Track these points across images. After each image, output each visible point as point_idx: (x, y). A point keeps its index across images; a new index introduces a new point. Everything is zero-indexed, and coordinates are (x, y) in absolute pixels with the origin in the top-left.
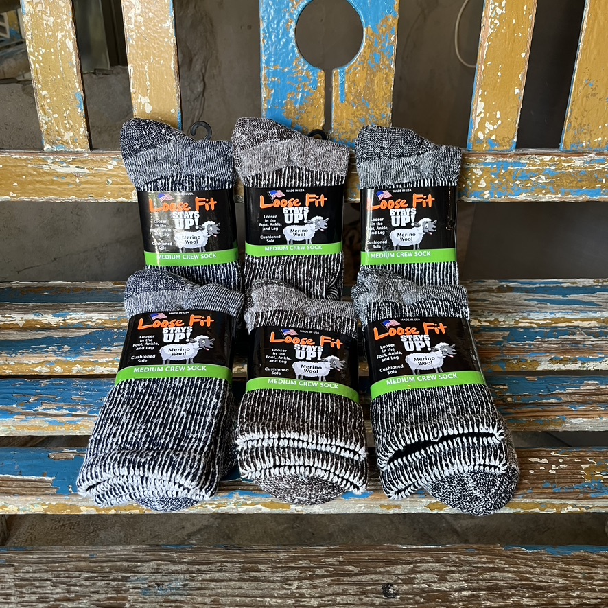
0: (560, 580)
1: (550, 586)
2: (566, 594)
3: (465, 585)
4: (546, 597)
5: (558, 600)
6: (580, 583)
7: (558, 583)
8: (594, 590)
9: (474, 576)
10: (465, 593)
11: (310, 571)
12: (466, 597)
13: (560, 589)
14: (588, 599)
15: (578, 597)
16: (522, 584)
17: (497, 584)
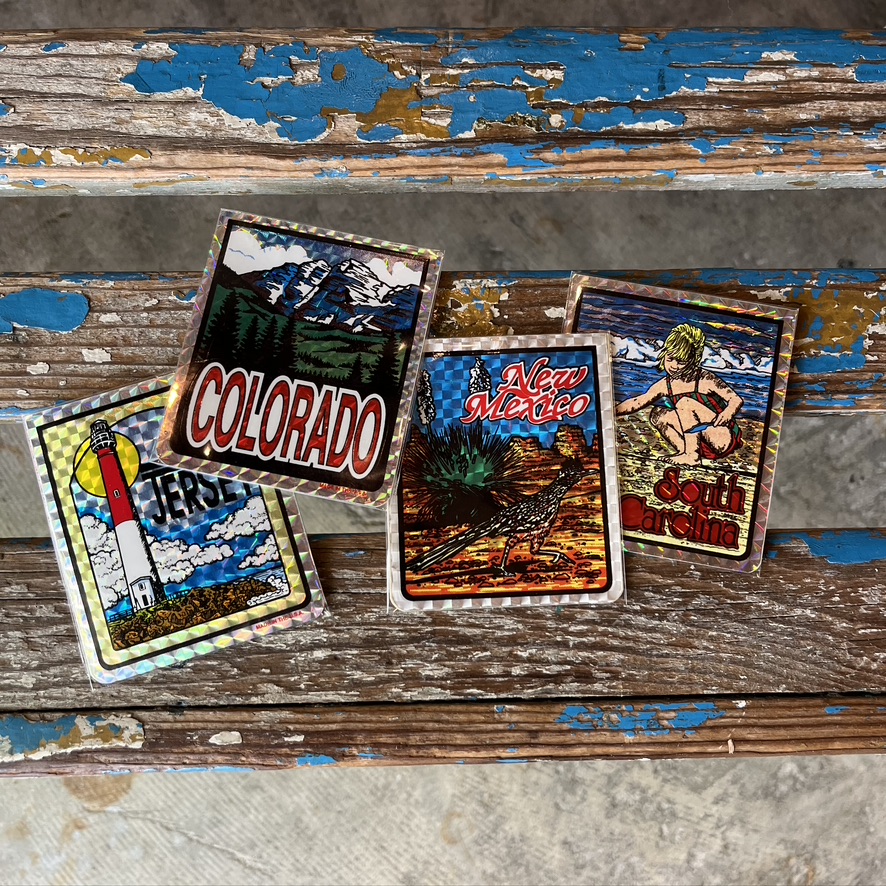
0: (509, 623)
1: (484, 637)
2: (510, 653)
3: (323, 636)
4: (470, 661)
5: (490, 666)
6: (544, 628)
7: (500, 628)
8: (564, 645)
9: (347, 615)
10: (320, 654)
11: (26, 610)
12: (321, 662)
13: (500, 642)
14: (548, 663)
15: (529, 660)
16: (433, 633)
17: (385, 632)
